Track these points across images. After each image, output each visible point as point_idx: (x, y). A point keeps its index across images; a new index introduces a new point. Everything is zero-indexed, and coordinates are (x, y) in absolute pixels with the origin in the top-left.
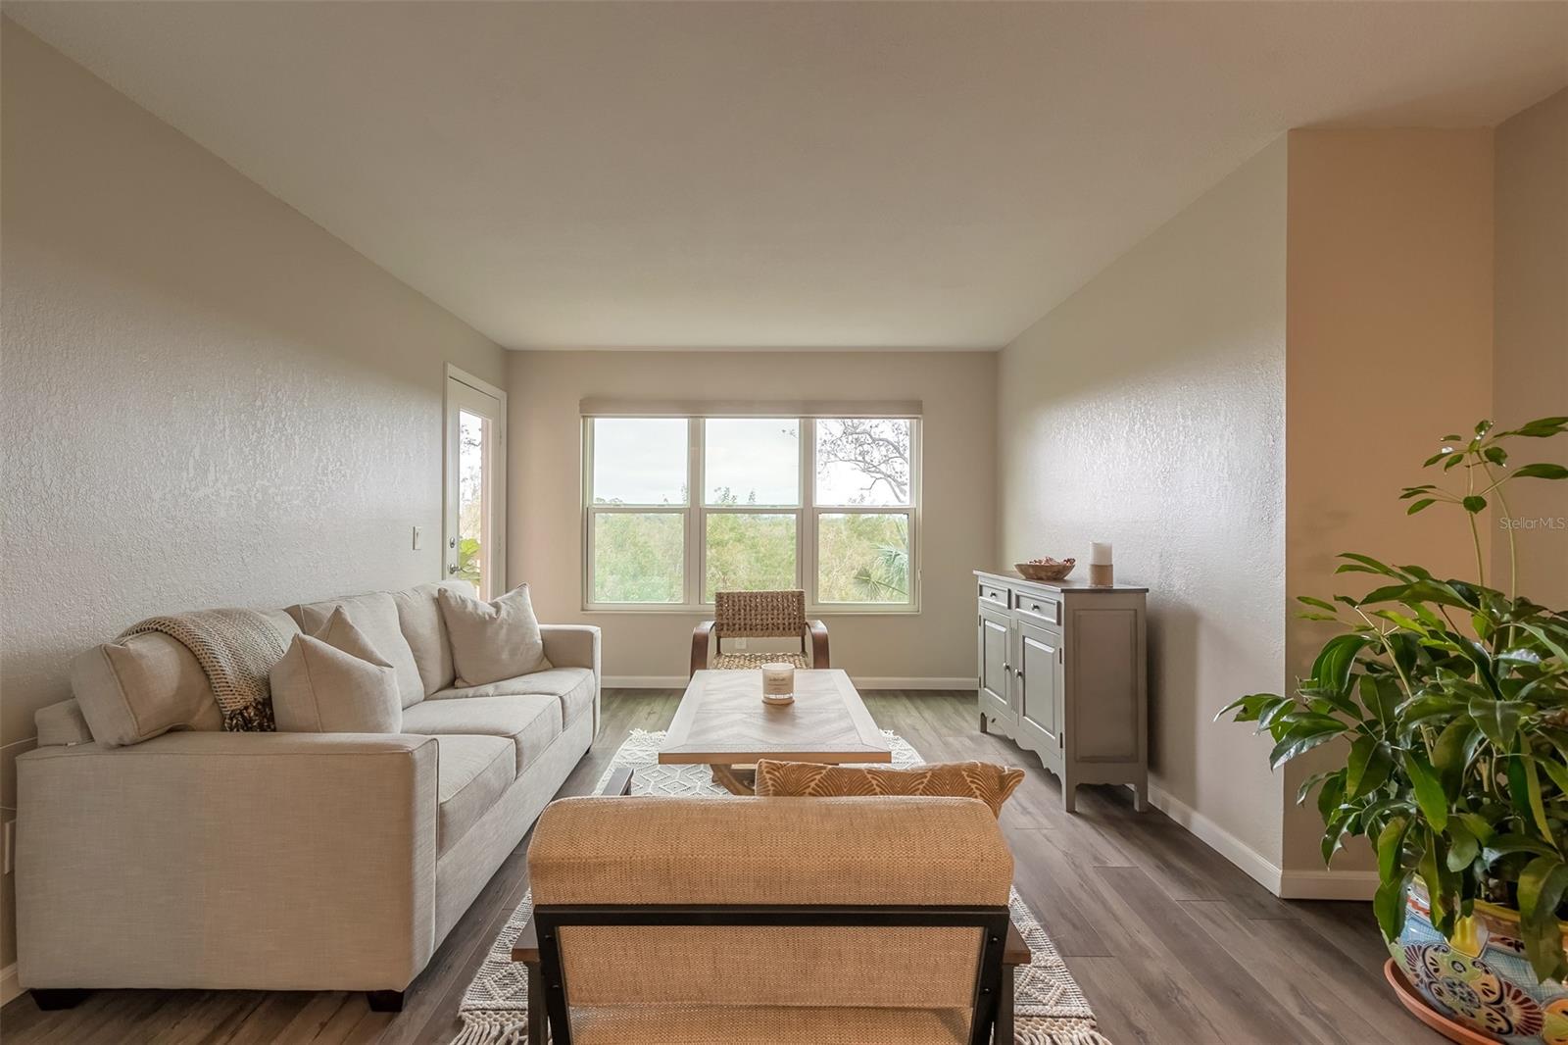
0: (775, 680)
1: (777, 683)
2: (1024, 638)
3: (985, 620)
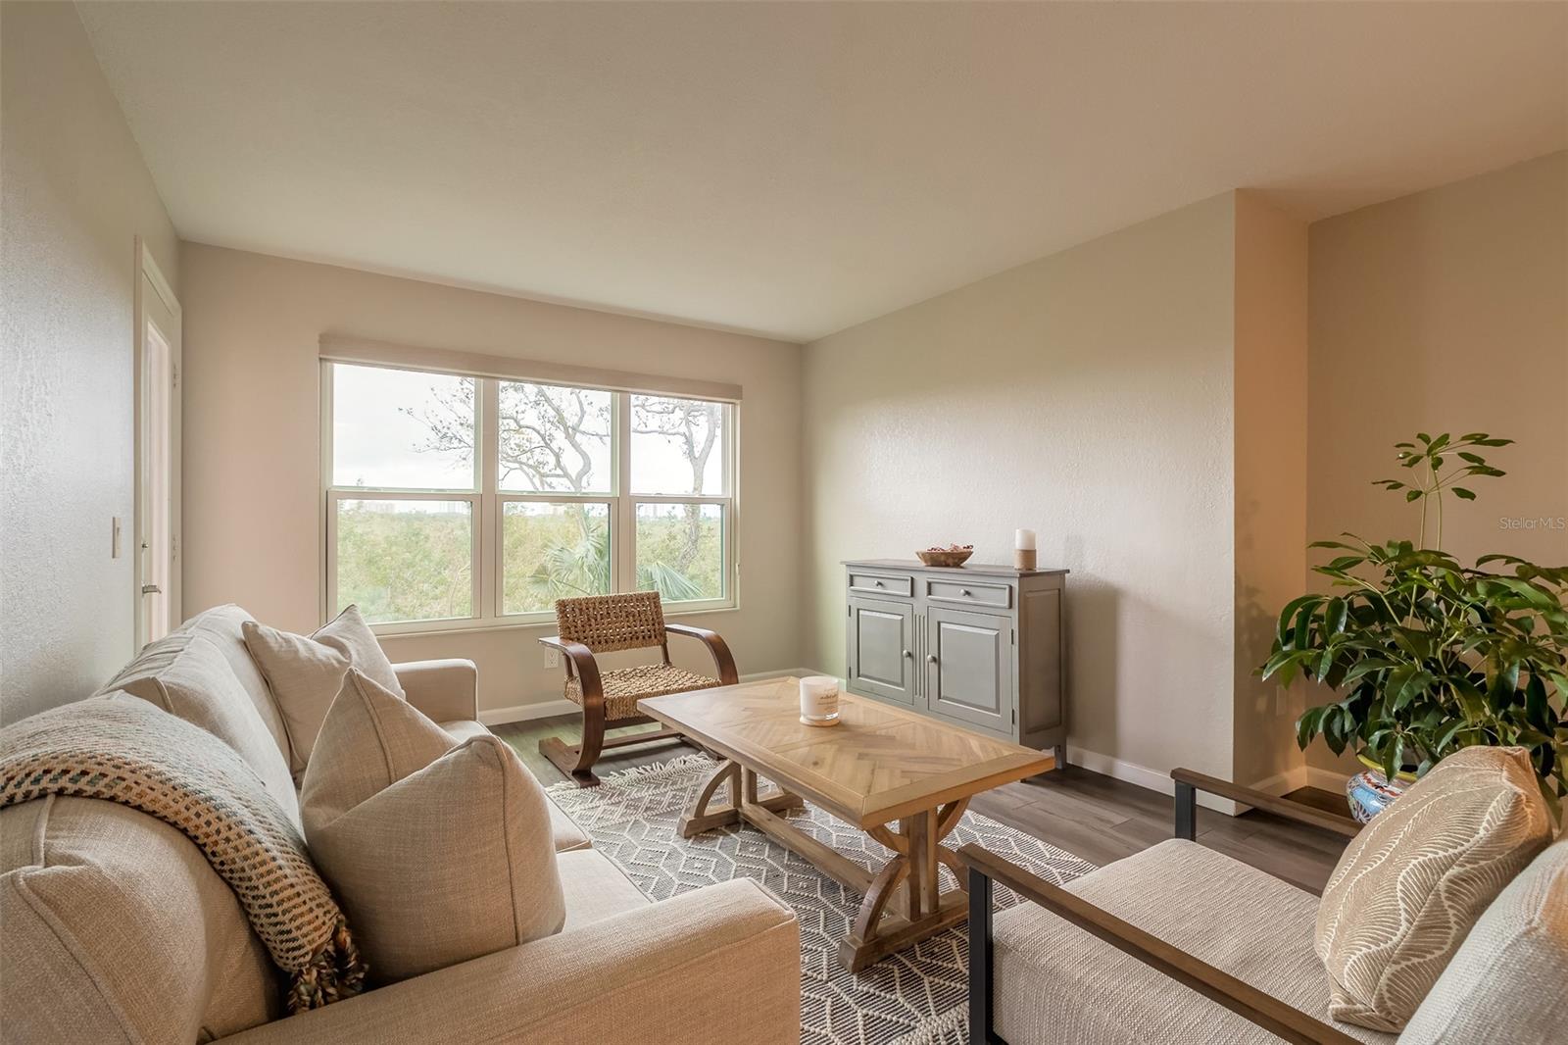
0: (828, 697)
1: (829, 700)
2: (939, 623)
3: (858, 610)
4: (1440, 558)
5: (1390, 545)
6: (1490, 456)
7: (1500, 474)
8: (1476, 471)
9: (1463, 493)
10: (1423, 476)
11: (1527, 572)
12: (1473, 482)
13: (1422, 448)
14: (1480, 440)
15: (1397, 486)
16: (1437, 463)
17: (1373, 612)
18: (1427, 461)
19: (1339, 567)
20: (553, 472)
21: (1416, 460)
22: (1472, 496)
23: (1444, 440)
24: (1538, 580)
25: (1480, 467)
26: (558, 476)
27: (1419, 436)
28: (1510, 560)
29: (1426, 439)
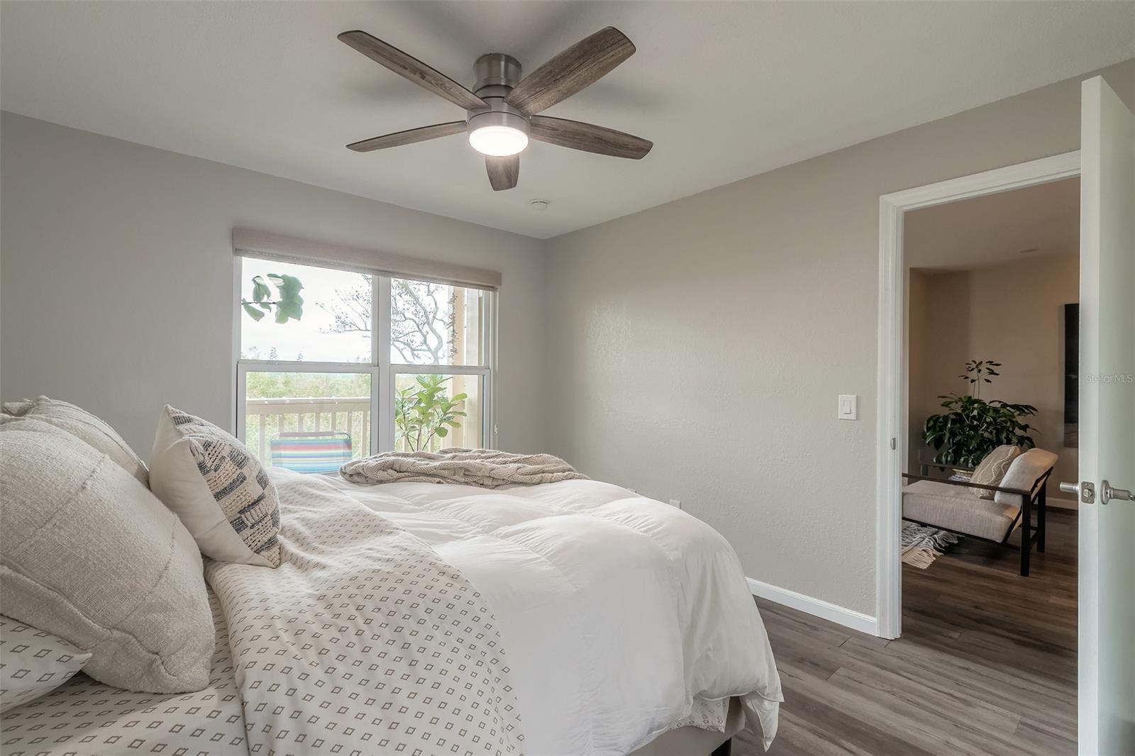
4: (978, 401)
5: (965, 397)
6: (995, 369)
7: (998, 374)
8: (990, 373)
9: (987, 381)
10: (974, 375)
11: (1004, 406)
12: (991, 377)
13: (974, 365)
14: (991, 363)
15: (967, 378)
16: (980, 371)
17: (959, 419)
18: (976, 370)
19: (946, 405)
20: (419, 348)
21: (973, 369)
22: (990, 382)
23: (981, 363)
24: (1008, 408)
25: (992, 372)
26: (424, 350)
27: (973, 361)
28: (1000, 402)
29: (975, 362)
